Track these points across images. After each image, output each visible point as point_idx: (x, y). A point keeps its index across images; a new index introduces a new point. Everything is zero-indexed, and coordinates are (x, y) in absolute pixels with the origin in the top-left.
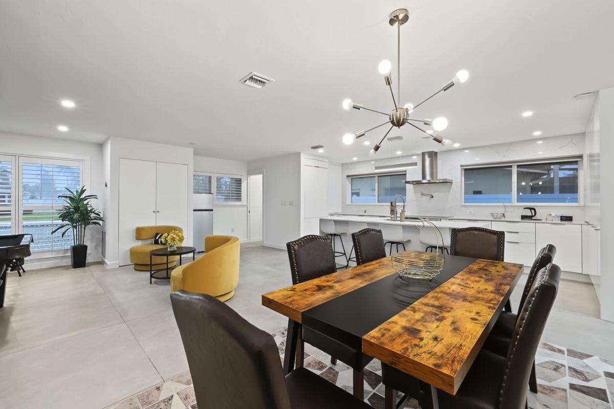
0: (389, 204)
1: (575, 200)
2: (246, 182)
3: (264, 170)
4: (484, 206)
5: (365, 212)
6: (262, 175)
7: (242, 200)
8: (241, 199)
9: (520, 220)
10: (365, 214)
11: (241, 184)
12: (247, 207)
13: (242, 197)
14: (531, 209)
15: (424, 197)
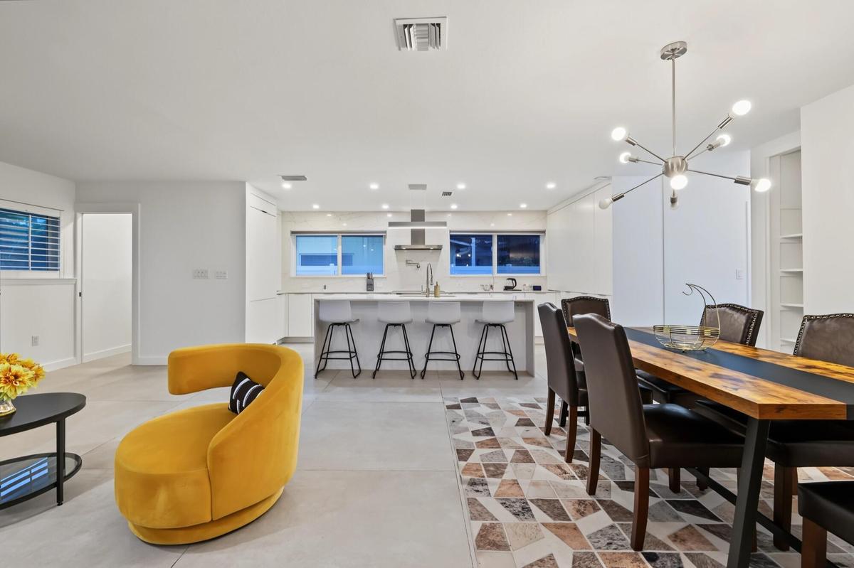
0: (365, 276)
1: (539, 272)
2: (71, 226)
3: (139, 205)
4: (465, 277)
5: (325, 287)
6: (130, 216)
7: (61, 267)
8: (56, 265)
9: (502, 291)
10: (325, 291)
11: (57, 229)
12: (75, 285)
13: (61, 262)
14: (513, 279)
15: (410, 268)
